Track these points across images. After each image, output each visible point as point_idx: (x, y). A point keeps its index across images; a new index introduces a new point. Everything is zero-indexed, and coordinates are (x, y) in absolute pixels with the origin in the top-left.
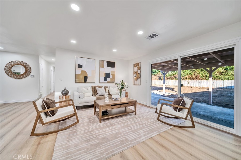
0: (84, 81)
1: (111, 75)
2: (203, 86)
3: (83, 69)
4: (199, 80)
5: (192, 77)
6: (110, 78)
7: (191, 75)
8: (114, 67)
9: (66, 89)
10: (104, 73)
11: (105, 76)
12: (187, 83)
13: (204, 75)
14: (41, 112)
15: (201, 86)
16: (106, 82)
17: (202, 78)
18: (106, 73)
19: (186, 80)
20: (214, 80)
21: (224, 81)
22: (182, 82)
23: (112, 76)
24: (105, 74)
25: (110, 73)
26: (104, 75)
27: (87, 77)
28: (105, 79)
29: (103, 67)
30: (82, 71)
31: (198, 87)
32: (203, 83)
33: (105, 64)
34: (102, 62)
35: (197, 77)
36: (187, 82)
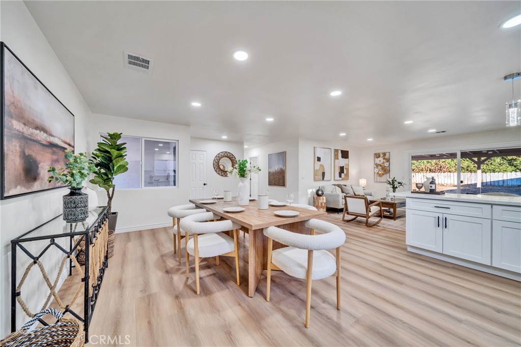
0: (322, 179)
1: (345, 169)
2: (452, 183)
3: (322, 162)
4: (444, 172)
5: (432, 168)
6: (344, 173)
7: (430, 164)
8: (348, 158)
11: (340, 171)
12: (422, 177)
13: (454, 165)
15: (449, 183)
16: (341, 179)
17: (450, 170)
18: (340, 167)
19: (422, 174)
20: (471, 172)
21: (487, 173)
22: (415, 176)
24: (340, 169)
25: (344, 166)
27: (325, 172)
28: (340, 175)
29: (338, 159)
30: (320, 165)
31: (443, 183)
32: (452, 178)
33: (340, 154)
34: (336, 151)
35: (441, 167)
36: (424, 176)
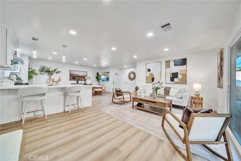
0: (152, 81)
1: (180, 74)
3: (151, 72)
6: (178, 78)
8: (185, 64)
9: (138, 86)
10: (170, 73)
11: (172, 76)
14: (115, 93)
16: (173, 82)
18: (173, 73)
23: (181, 76)
24: (172, 75)
25: (177, 73)
26: (170, 75)
27: (154, 78)
28: (172, 80)
29: (169, 67)
30: (150, 74)
33: (172, 64)
34: (168, 62)
